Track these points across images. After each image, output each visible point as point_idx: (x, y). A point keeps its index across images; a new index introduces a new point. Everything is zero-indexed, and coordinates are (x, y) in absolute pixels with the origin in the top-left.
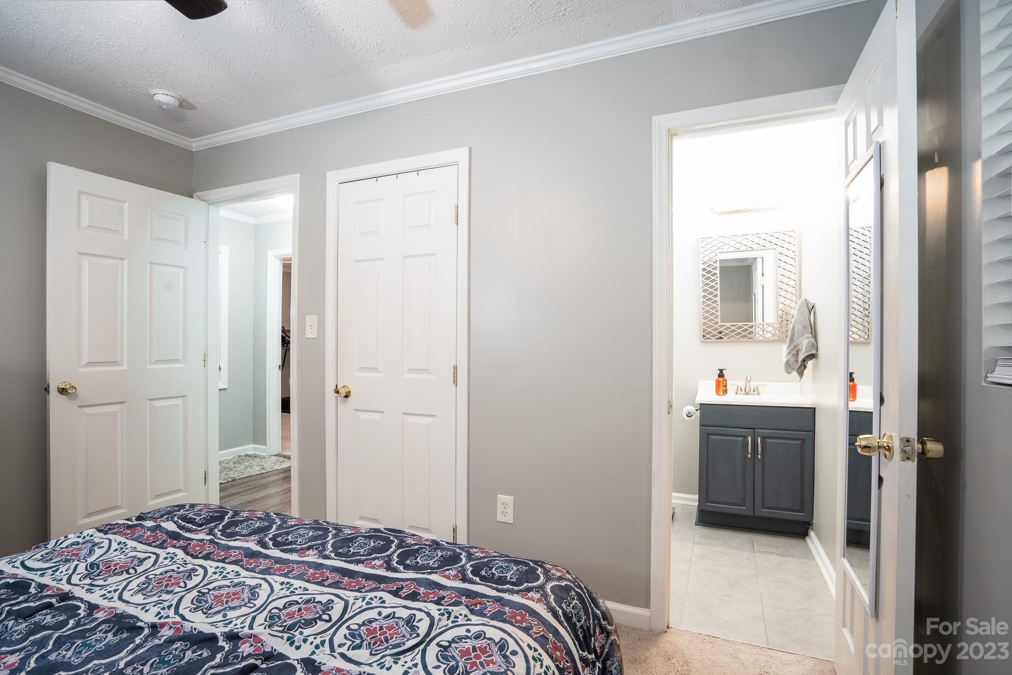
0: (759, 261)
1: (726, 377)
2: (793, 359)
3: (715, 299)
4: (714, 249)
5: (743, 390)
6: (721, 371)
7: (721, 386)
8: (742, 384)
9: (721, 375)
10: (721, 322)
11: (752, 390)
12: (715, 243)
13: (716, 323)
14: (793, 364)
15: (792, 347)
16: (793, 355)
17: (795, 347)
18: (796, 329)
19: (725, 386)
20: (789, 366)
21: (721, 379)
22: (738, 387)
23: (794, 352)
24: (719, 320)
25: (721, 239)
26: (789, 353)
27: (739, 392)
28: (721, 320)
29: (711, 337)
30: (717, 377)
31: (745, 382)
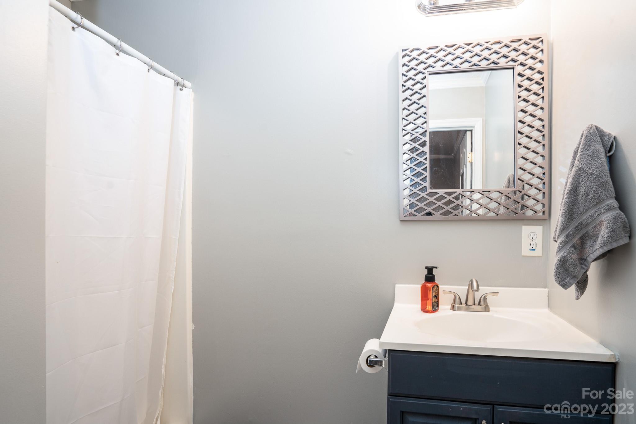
0: (468, 134)
1: (437, 281)
2: (574, 257)
3: (422, 149)
4: (421, 67)
5: (463, 301)
6: (430, 270)
7: (430, 295)
8: (462, 290)
9: (430, 277)
10: (431, 188)
11: (477, 302)
12: (423, 57)
13: (423, 189)
14: (575, 266)
15: (571, 228)
16: (574, 246)
17: (581, 227)
18: (582, 190)
19: (437, 297)
20: (567, 270)
21: (429, 285)
22: (455, 297)
23: (576, 240)
24: (427, 184)
25: (432, 52)
26: (564, 244)
27: (457, 305)
28: (431, 183)
29: (415, 213)
30: (423, 281)
31: (467, 287)
